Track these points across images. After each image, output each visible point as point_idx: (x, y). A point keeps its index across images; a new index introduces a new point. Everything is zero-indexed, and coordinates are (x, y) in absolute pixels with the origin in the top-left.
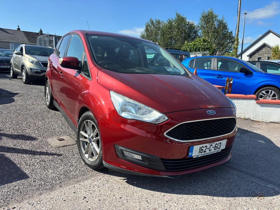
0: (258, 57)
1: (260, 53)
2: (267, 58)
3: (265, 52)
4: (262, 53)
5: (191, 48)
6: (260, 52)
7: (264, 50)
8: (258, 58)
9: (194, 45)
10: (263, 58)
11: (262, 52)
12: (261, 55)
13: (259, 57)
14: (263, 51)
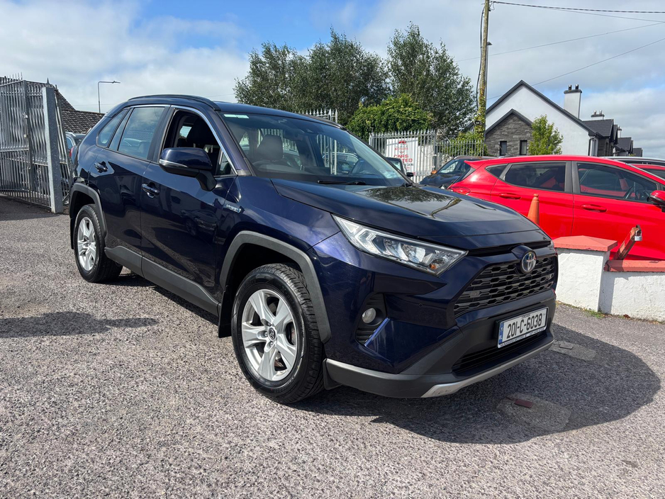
0: (501, 140)
1: (504, 131)
2: (518, 142)
3: (514, 130)
4: (508, 132)
5: (375, 120)
6: (504, 128)
7: (511, 125)
8: (501, 142)
9: (383, 113)
10: (511, 143)
11: (508, 129)
12: (506, 135)
13: (503, 140)
14: (510, 127)
